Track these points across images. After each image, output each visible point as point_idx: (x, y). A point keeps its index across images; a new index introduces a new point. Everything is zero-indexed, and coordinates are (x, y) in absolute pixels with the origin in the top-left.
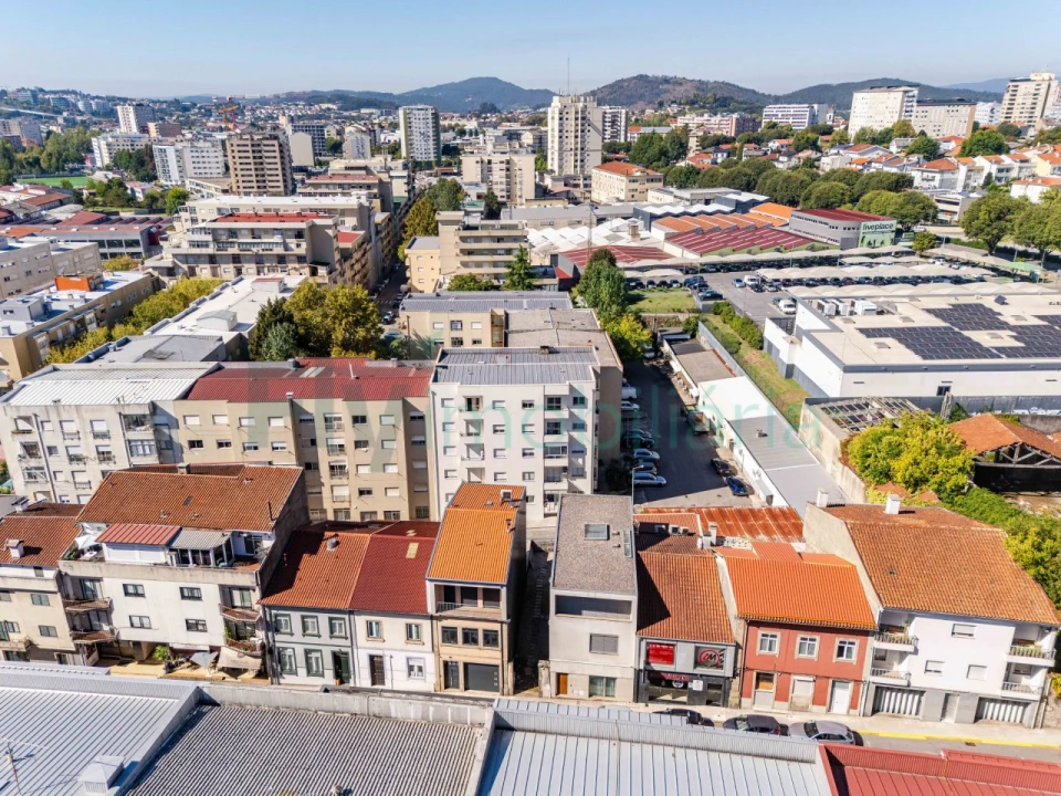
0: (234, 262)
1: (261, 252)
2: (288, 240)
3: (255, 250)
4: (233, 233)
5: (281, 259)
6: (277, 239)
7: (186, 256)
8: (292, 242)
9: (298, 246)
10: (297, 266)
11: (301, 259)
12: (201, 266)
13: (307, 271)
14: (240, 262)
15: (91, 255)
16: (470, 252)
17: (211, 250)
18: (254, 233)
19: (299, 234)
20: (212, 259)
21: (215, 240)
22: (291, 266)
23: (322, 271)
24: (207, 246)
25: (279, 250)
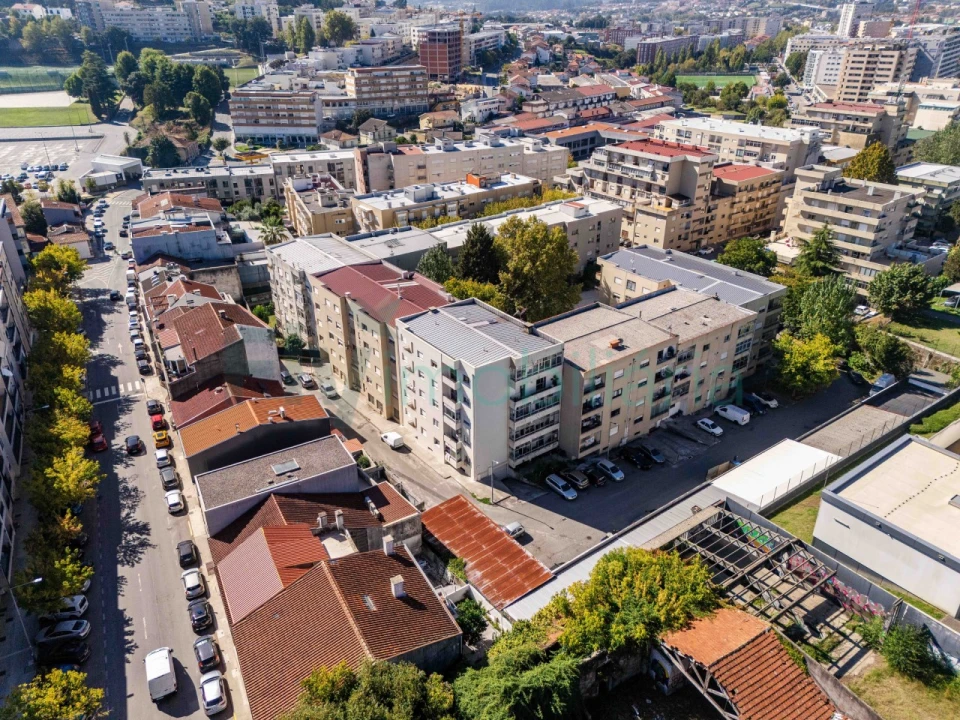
0: (618, 182)
1: (635, 178)
2: (657, 171)
3: (631, 174)
4: (622, 157)
5: (649, 188)
6: (648, 168)
7: (591, 170)
8: (659, 173)
9: (663, 177)
10: (658, 195)
11: (662, 190)
12: (598, 180)
13: (663, 201)
14: (621, 183)
15: (559, 157)
16: (812, 217)
17: (603, 169)
18: (636, 160)
19: (666, 168)
20: (606, 177)
21: (610, 162)
22: (654, 194)
23: (676, 204)
24: (603, 165)
25: (647, 179)
